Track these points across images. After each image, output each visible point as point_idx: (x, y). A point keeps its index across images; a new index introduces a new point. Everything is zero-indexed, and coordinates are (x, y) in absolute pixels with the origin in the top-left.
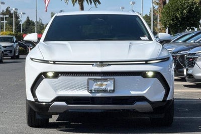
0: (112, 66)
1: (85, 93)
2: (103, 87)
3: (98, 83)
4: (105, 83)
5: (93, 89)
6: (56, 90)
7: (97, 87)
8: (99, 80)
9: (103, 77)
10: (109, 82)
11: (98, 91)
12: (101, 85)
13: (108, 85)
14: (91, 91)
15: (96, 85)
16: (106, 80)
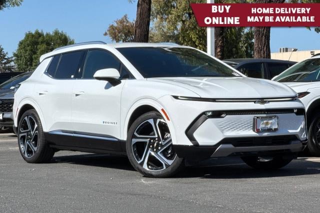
0: (270, 103)
1: (251, 133)
2: (269, 126)
3: (265, 121)
4: (270, 121)
5: (260, 128)
6: (222, 131)
7: (263, 126)
8: (266, 118)
9: (268, 115)
10: (273, 120)
11: (264, 131)
12: (267, 123)
13: (273, 123)
14: (258, 131)
15: (263, 124)
16: (271, 118)
